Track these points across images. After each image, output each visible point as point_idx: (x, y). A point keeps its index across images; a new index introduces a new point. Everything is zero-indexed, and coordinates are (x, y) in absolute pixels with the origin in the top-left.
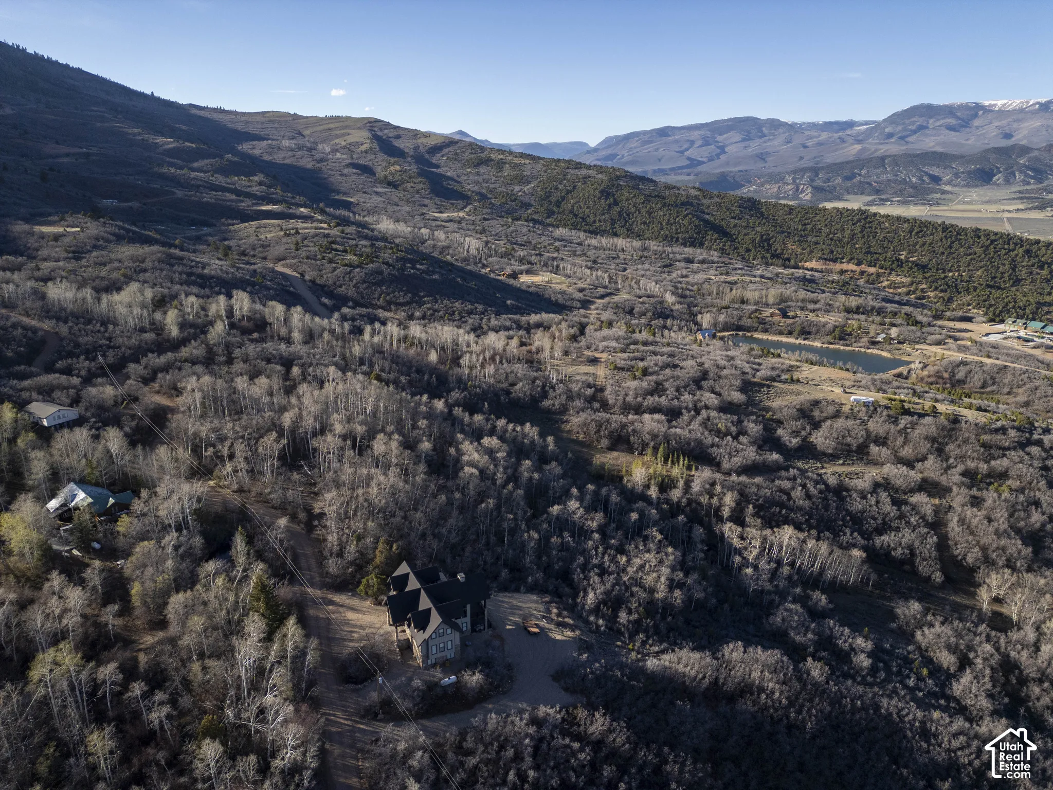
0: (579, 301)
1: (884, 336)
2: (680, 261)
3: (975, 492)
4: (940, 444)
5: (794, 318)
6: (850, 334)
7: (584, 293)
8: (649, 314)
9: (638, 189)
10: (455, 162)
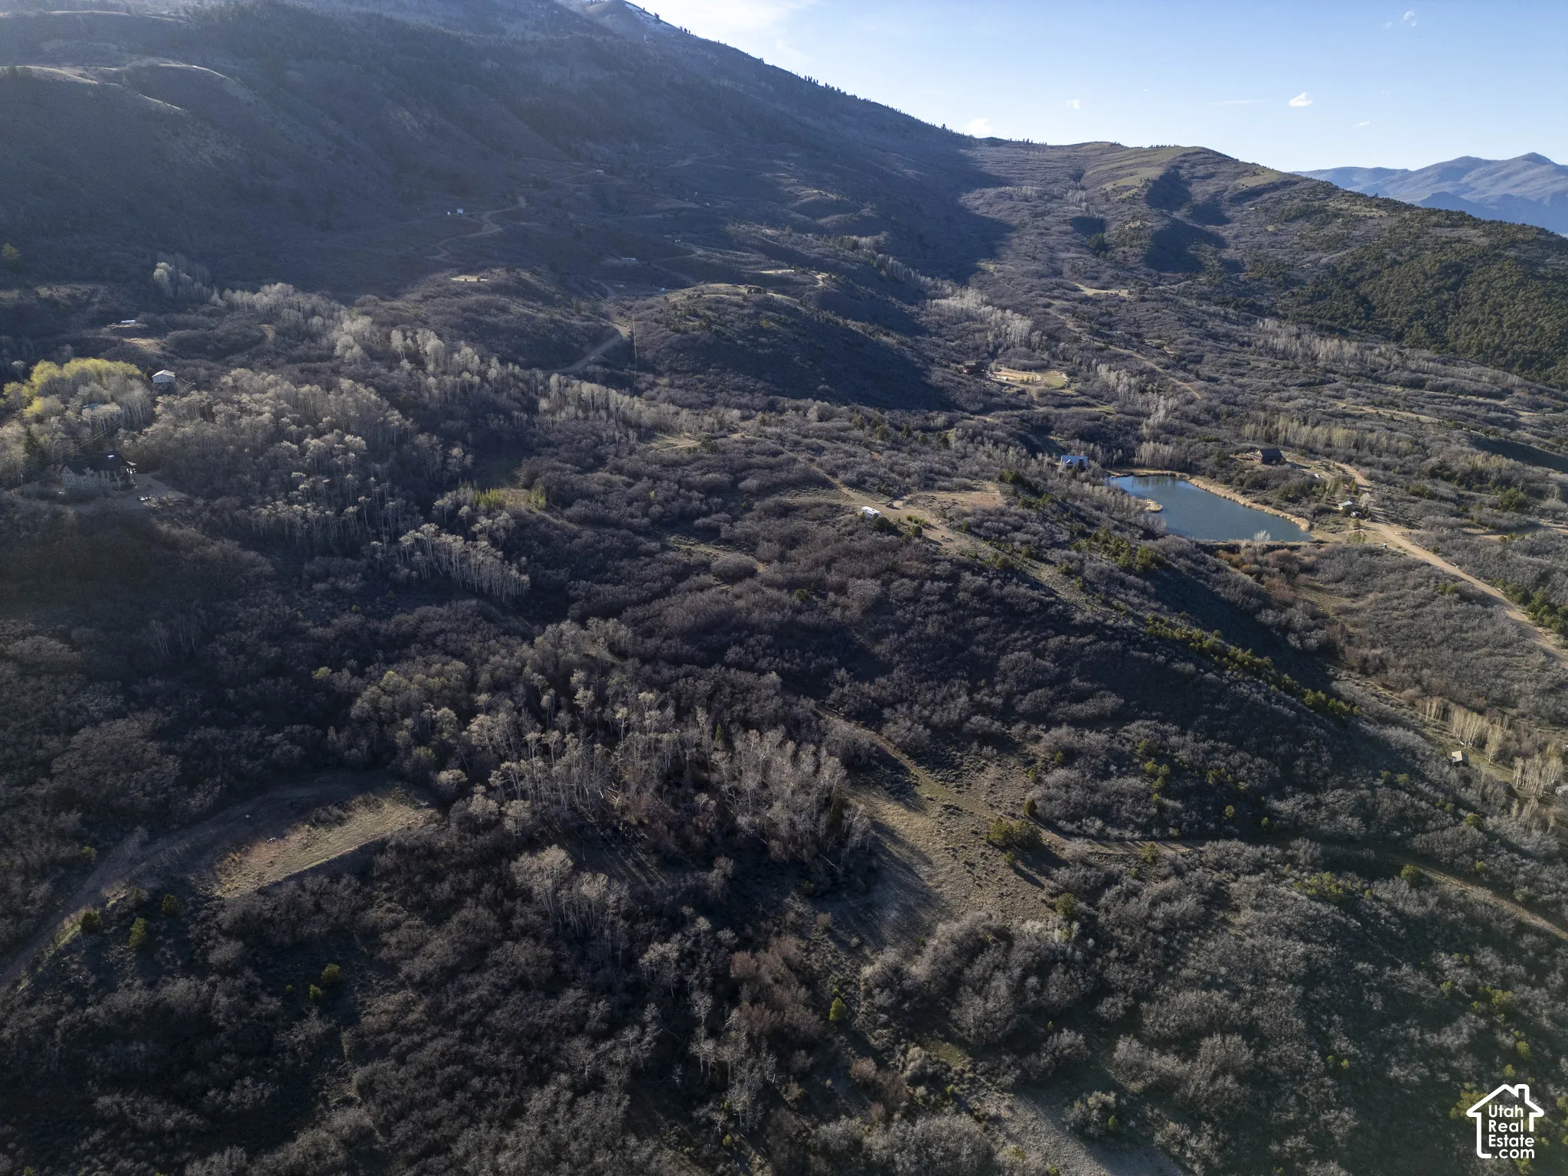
1: (1349, 503)
6: (1311, 495)
10: (1262, 214)
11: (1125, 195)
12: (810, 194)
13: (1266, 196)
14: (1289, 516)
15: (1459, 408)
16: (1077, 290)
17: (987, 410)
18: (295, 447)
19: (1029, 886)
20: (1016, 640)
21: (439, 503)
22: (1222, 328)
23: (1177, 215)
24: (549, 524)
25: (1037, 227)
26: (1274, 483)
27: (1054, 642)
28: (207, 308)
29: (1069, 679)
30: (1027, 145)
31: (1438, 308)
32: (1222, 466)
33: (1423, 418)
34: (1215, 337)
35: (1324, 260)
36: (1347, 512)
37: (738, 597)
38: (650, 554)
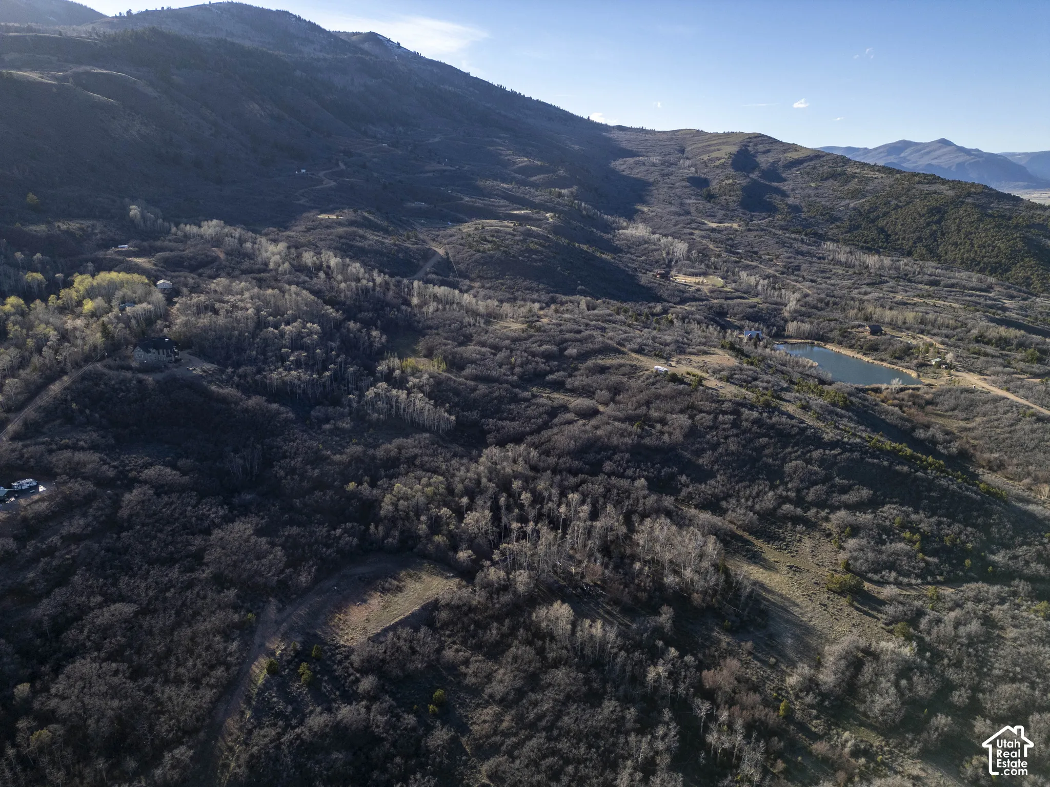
1: (938, 360)
6: (910, 355)
10: (805, 176)
11: (717, 163)
12: (523, 161)
13: (805, 164)
14: (901, 369)
15: (968, 298)
16: (705, 224)
17: (683, 301)
18: (276, 331)
19: (870, 619)
20: (790, 453)
21: (379, 368)
22: (805, 248)
23: (752, 176)
24: (455, 381)
25: (666, 183)
26: (883, 347)
27: (817, 454)
28: (171, 237)
29: (832, 478)
30: (642, 131)
31: (931, 235)
32: (845, 337)
33: (953, 305)
34: (802, 254)
35: (852, 205)
36: (939, 365)
37: (597, 428)
38: (526, 400)
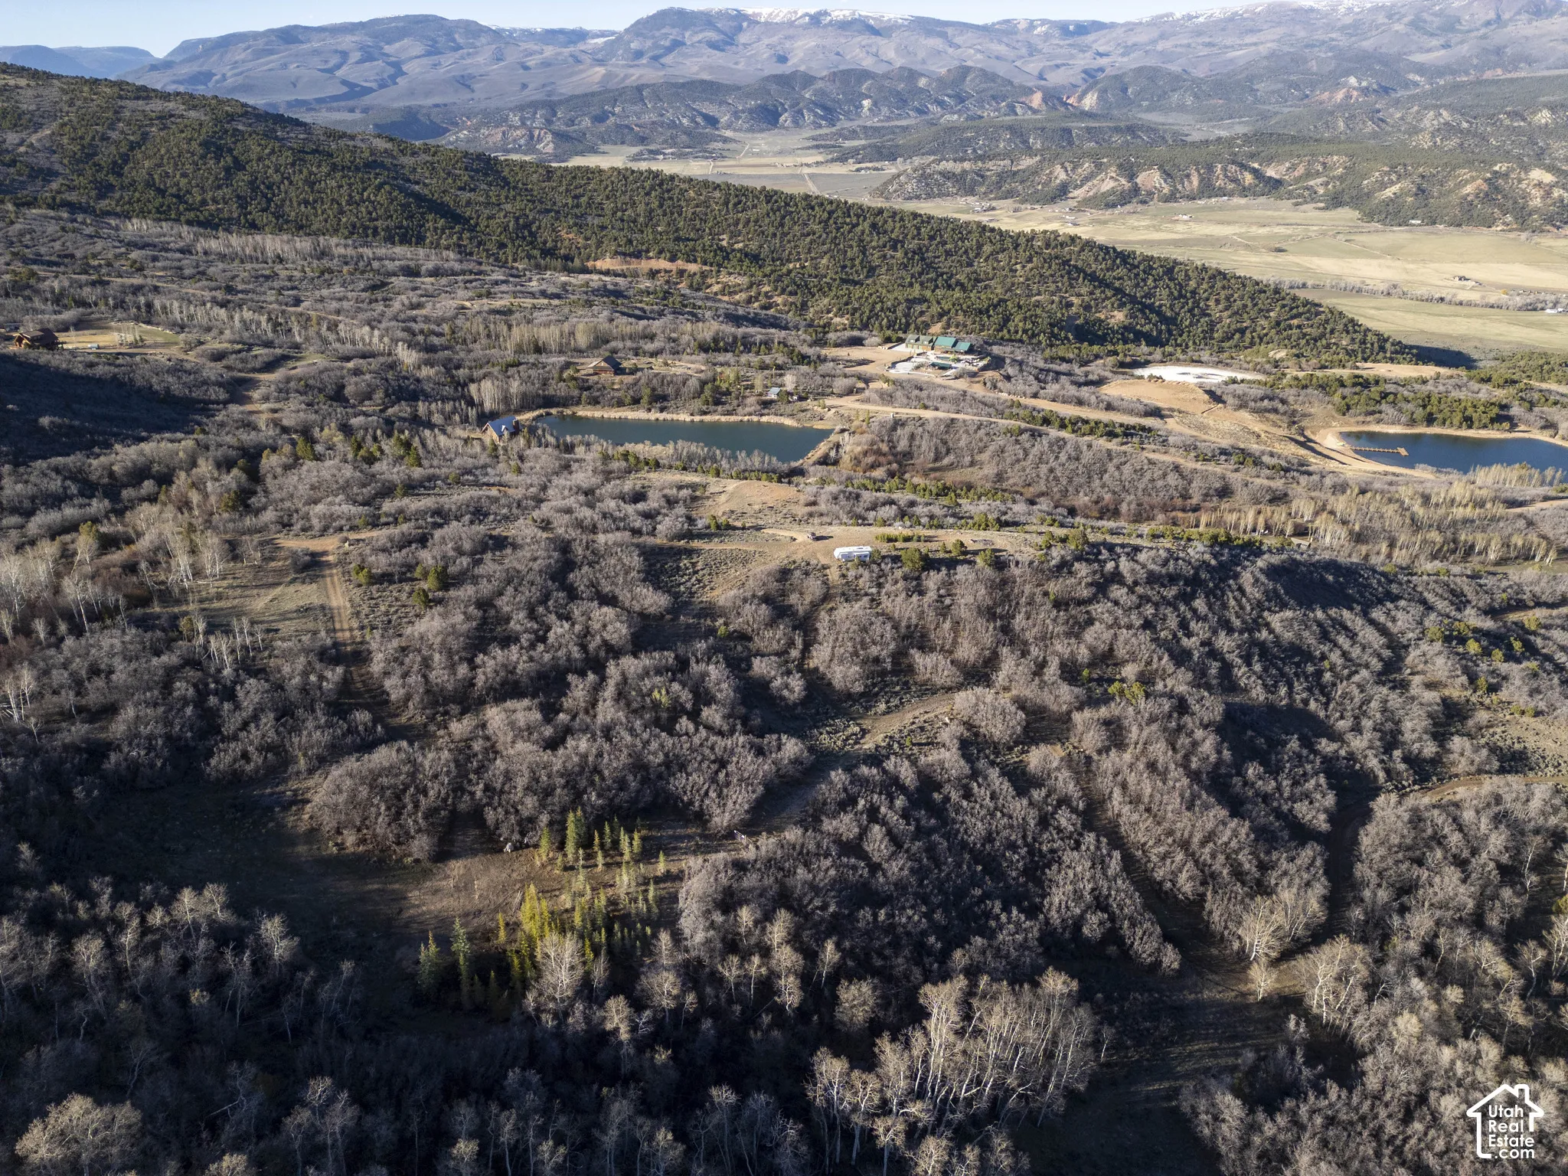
0: (220, 385)
1: (776, 390)
2: (395, 274)
3: (1104, 712)
4: (1001, 618)
5: (634, 371)
6: (728, 393)
7: (225, 362)
8: (379, 395)
9: (276, 138)
